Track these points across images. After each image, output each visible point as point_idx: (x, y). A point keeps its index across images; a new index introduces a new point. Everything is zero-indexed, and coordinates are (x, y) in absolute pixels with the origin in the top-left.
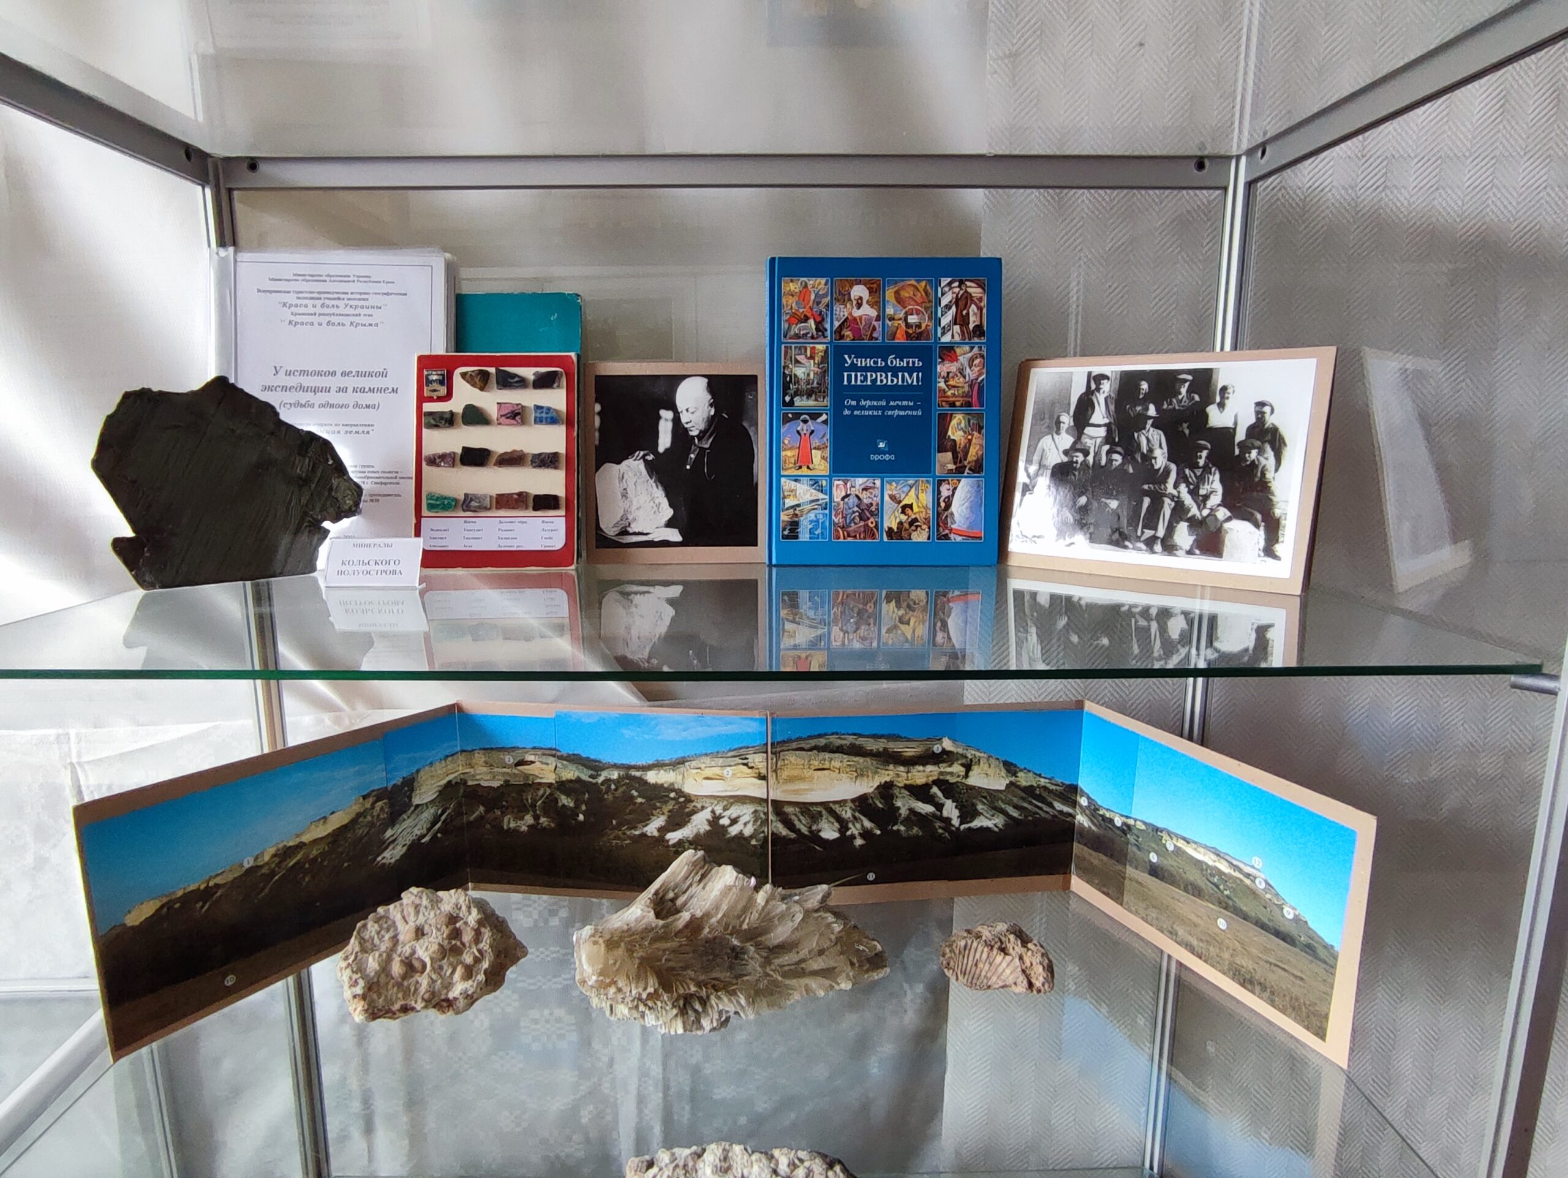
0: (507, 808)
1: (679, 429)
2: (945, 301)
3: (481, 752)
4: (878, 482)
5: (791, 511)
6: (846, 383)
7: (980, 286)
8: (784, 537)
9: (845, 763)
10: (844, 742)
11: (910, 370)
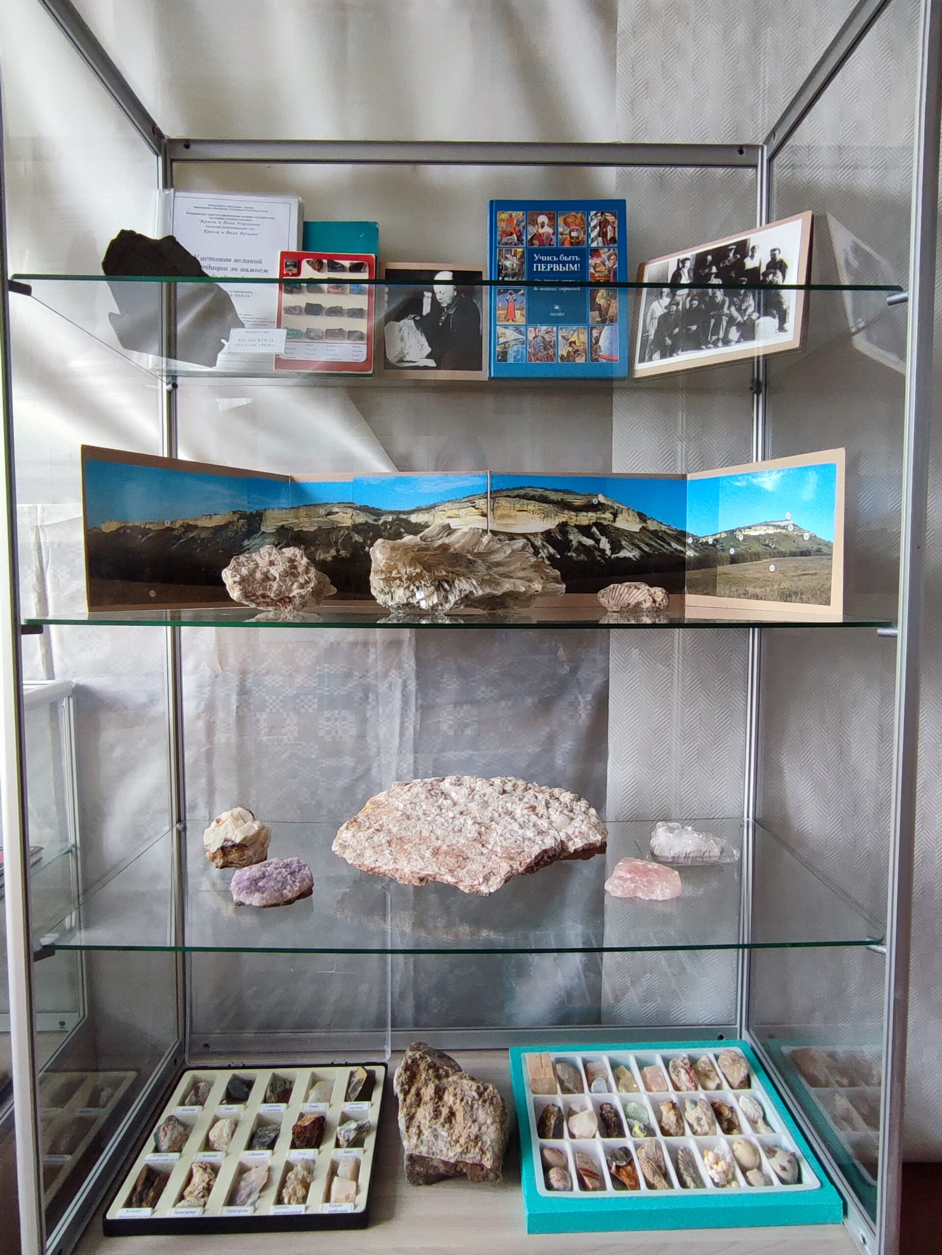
0: (319, 545)
1: (435, 302)
2: (593, 224)
3: (305, 507)
4: (555, 329)
5: (503, 346)
6: (535, 270)
7: (613, 215)
8: (498, 360)
9: (537, 508)
10: (536, 493)
11: (573, 263)
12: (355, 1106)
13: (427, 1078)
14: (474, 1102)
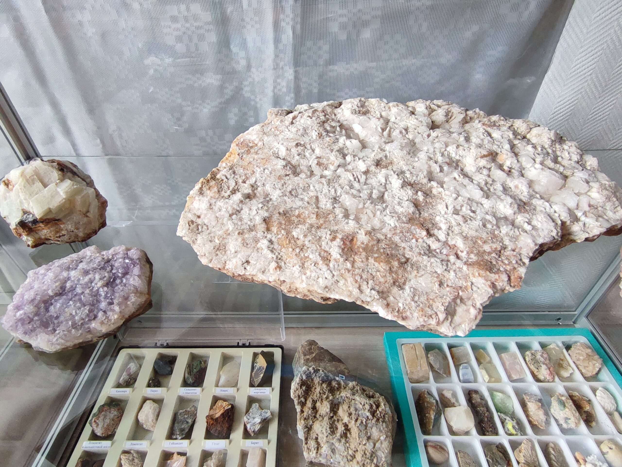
12: (258, 391)
13: (321, 392)
14: (368, 422)
